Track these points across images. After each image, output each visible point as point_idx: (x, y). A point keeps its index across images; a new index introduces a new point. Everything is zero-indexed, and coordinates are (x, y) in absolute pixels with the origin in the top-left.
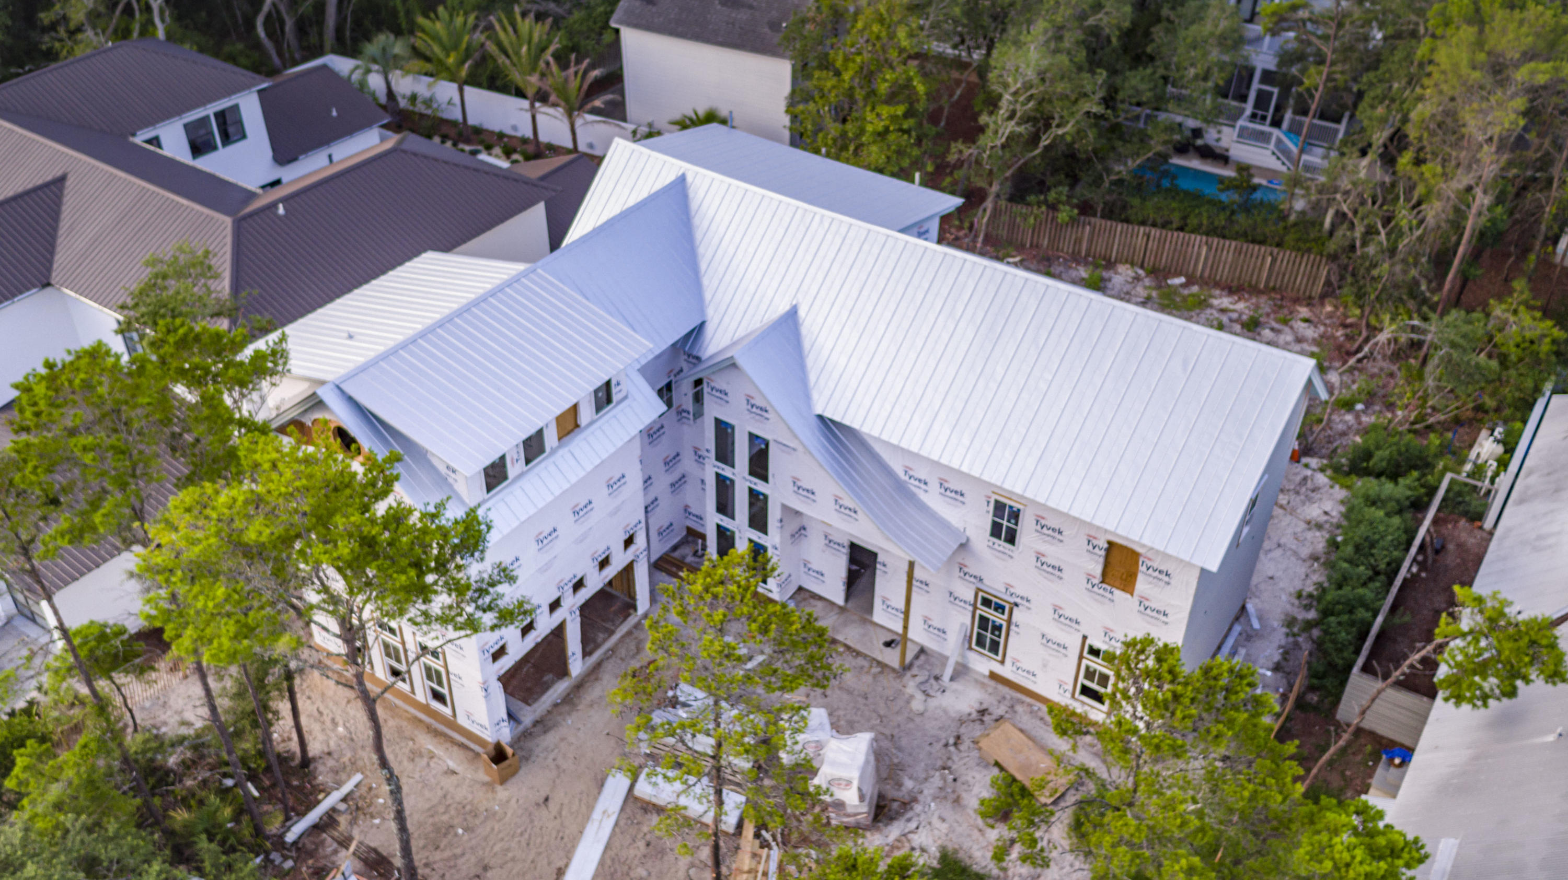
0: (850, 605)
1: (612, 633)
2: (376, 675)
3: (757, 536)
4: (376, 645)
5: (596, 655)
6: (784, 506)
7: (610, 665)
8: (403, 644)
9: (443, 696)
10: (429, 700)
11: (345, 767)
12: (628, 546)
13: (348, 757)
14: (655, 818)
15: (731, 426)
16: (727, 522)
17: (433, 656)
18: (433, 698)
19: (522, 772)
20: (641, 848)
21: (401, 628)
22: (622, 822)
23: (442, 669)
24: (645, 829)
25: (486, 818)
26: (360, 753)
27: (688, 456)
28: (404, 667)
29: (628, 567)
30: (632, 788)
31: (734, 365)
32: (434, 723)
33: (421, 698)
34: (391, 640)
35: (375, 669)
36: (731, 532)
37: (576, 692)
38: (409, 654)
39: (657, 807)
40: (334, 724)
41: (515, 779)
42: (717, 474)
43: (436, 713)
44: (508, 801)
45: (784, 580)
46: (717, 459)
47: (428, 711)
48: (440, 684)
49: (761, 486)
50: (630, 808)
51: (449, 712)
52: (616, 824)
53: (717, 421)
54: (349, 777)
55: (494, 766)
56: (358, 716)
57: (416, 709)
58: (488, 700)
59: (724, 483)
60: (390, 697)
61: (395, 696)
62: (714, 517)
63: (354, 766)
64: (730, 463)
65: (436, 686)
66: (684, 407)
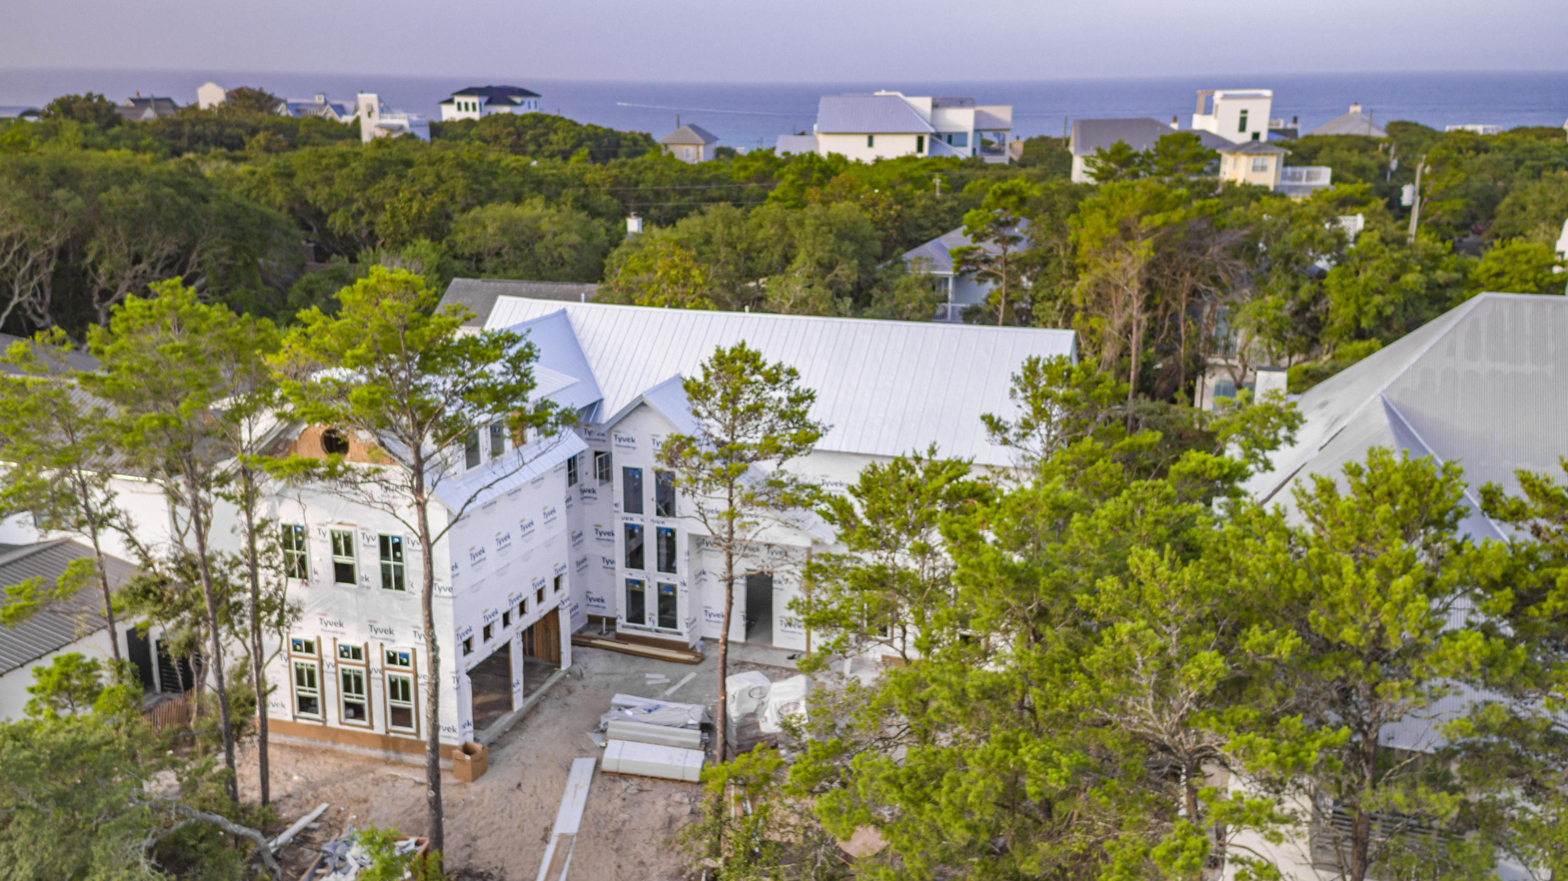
0: (750, 641)
1: (542, 683)
2: (329, 724)
3: (665, 578)
4: (333, 684)
5: (533, 698)
6: (691, 536)
7: (547, 703)
8: (367, 665)
9: (407, 712)
10: (390, 727)
11: (308, 802)
12: (557, 587)
13: (309, 794)
14: (624, 784)
15: (639, 471)
16: (636, 574)
17: (402, 663)
18: (394, 723)
19: (490, 771)
20: (618, 802)
21: (366, 645)
22: (595, 791)
23: (410, 676)
24: (618, 792)
25: (465, 806)
26: (322, 789)
27: (590, 536)
28: (365, 695)
29: (555, 611)
30: (598, 763)
31: (643, 404)
32: (392, 755)
33: (379, 728)
34: (353, 666)
35: (328, 716)
36: (641, 583)
37: (521, 723)
38: (373, 675)
39: (624, 776)
40: (288, 776)
41: (485, 777)
42: (626, 525)
43: (396, 740)
44: (483, 791)
45: (691, 623)
46: (626, 510)
47: (386, 742)
48: (406, 697)
49: (669, 523)
50: (599, 779)
51: (413, 730)
52: (590, 792)
53: (626, 470)
54: (314, 807)
55: (468, 757)
56: (311, 767)
57: (371, 747)
58: (459, 694)
59: (633, 532)
60: (341, 747)
61: (348, 743)
62: (623, 573)
63: (318, 799)
64: (638, 509)
65: (400, 703)
66: (586, 487)
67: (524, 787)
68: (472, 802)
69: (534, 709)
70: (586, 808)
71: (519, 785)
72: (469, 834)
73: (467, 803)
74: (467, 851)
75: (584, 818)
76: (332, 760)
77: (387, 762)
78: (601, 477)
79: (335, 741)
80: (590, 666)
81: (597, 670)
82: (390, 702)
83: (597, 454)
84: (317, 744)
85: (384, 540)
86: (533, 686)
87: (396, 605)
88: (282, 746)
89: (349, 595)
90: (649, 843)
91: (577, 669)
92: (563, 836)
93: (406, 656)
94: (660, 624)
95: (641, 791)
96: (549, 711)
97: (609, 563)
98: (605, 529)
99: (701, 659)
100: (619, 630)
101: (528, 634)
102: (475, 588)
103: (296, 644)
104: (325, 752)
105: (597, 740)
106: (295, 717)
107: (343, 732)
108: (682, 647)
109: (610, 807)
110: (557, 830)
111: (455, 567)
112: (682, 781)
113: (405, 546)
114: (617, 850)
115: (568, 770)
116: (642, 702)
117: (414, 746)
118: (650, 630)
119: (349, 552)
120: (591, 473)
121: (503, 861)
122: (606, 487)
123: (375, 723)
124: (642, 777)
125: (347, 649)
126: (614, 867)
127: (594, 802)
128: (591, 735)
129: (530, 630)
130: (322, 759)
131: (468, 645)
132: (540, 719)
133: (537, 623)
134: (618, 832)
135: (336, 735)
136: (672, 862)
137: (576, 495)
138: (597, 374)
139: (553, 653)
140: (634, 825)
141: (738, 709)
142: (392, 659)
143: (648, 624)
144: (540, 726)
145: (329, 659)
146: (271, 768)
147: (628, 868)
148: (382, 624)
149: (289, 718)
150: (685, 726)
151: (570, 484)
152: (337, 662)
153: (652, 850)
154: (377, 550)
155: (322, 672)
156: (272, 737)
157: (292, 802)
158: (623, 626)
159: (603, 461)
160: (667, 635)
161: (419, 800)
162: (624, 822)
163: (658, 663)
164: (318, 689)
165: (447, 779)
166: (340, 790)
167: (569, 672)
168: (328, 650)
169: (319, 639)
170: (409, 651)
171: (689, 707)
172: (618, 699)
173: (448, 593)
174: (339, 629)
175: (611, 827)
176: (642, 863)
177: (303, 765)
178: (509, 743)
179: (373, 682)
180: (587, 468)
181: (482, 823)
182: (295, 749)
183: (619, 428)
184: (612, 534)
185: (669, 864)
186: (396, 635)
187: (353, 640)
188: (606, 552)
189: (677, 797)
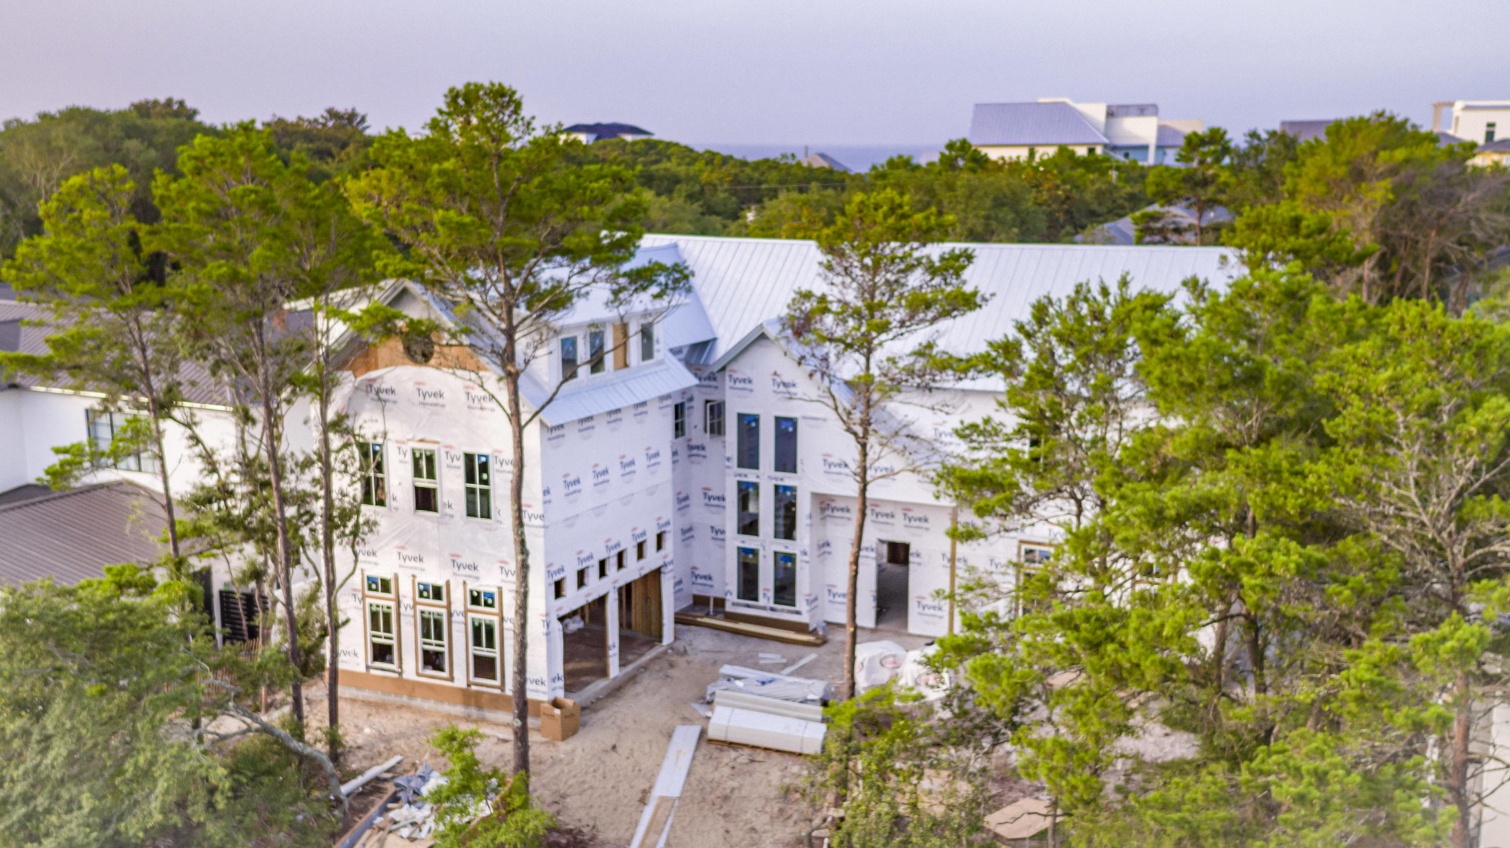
0: (881, 627)
1: (641, 655)
2: (405, 676)
3: (783, 546)
4: (412, 629)
5: (630, 668)
6: (815, 495)
7: (646, 675)
8: (448, 607)
9: (492, 661)
10: (472, 679)
11: (380, 754)
12: (659, 547)
13: (382, 746)
14: (733, 754)
15: (756, 419)
16: (750, 542)
17: (486, 604)
18: (477, 675)
19: (581, 732)
20: (727, 771)
21: (448, 584)
22: (700, 758)
23: (495, 620)
24: (726, 760)
25: (553, 764)
26: (396, 742)
27: (697, 499)
28: (445, 642)
29: (657, 574)
30: (703, 732)
31: (763, 337)
32: (474, 712)
33: (460, 682)
34: (434, 608)
35: (405, 667)
36: (754, 552)
37: (616, 691)
38: (455, 618)
39: (732, 745)
40: (360, 730)
41: (576, 737)
42: (740, 483)
43: (479, 694)
44: (573, 751)
45: (813, 601)
46: (740, 465)
47: (469, 697)
48: (490, 644)
49: (788, 479)
50: (705, 749)
51: (497, 683)
52: (694, 758)
53: (741, 417)
54: (387, 759)
55: (557, 712)
56: (384, 721)
57: (452, 703)
58: (549, 641)
59: (746, 492)
60: (418, 702)
61: (426, 698)
62: (735, 541)
63: (391, 751)
64: (754, 465)
65: (484, 651)
66: (694, 443)
67: (619, 749)
68: (561, 760)
69: (632, 679)
70: (689, 774)
71: (614, 747)
72: (555, 792)
73: (555, 762)
74: (555, 808)
75: (687, 782)
76: (408, 716)
77: (468, 719)
78: (712, 431)
79: (411, 696)
80: (695, 643)
81: (703, 647)
82: (473, 650)
83: (707, 402)
84: (392, 698)
85: (469, 458)
86: (630, 657)
87: (481, 536)
88: (354, 701)
89: (429, 525)
90: (763, 811)
91: (680, 645)
92: (663, 799)
93: (491, 596)
94: (776, 602)
95: (752, 761)
96: (647, 681)
97: (717, 532)
98: (714, 493)
99: (824, 642)
100: (729, 608)
101: (626, 592)
102: (570, 522)
103: (371, 581)
104: (400, 707)
105: (703, 711)
106: (368, 668)
107: (421, 685)
108: (801, 628)
109: (717, 775)
110: (659, 791)
111: (546, 492)
112: (800, 755)
113: (493, 466)
114: (725, 816)
115: (670, 736)
116: (754, 675)
117: (497, 702)
118: (764, 608)
119: (431, 475)
120: (701, 426)
121: (595, 819)
122: (717, 441)
123: (456, 674)
124: (754, 747)
125: (426, 589)
126: (721, 831)
127: (699, 770)
128: (696, 706)
129: (628, 587)
130: (396, 714)
131: (559, 589)
132: (639, 688)
133: (635, 581)
134: (726, 798)
135: (412, 688)
136: (788, 830)
137: (683, 452)
138: (711, 312)
139: (654, 627)
140: (744, 793)
141: (867, 679)
142: (475, 600)
143: (762, 602)
144: (637, 695)
145: (407, 601)
146: (340, 721)
147: (737, 834)
148: (465, 560)
149: (362, 669)
150: (805, 701)
151: (677, 436)
152: (416, 604)
153: (765, 818)
154: (462, 472)
155: (399, 615)
156: (343, 691)
157: (361, 754)
158: (734, 603)
159: (716, 411)
160: (784, 614)
161: (502, 756)
162: (733, 790)
163: (773, 645)
164: (394, 634)
165: (534, 738)
166: (416, 744)
167: (671, 647)
168: (406, 590)
169: (396, 577)
170: (494, 590)
171: (809, 682)
172: (727, 669)
173: (539, 522)
174: (418, 564)
175: (718, 793)
176: (753, 830)
177: (375, 719)
178: (602, 708)
179: (455, 627)
180: (696, 418)
181: (572, 781)
182: (367, 703)
183: (734, 366)
184: (723, 499)
185: (787, 832)
186: (481, 571)
187: (433, 576)
188: (716, 522)
189: (795, 769)
